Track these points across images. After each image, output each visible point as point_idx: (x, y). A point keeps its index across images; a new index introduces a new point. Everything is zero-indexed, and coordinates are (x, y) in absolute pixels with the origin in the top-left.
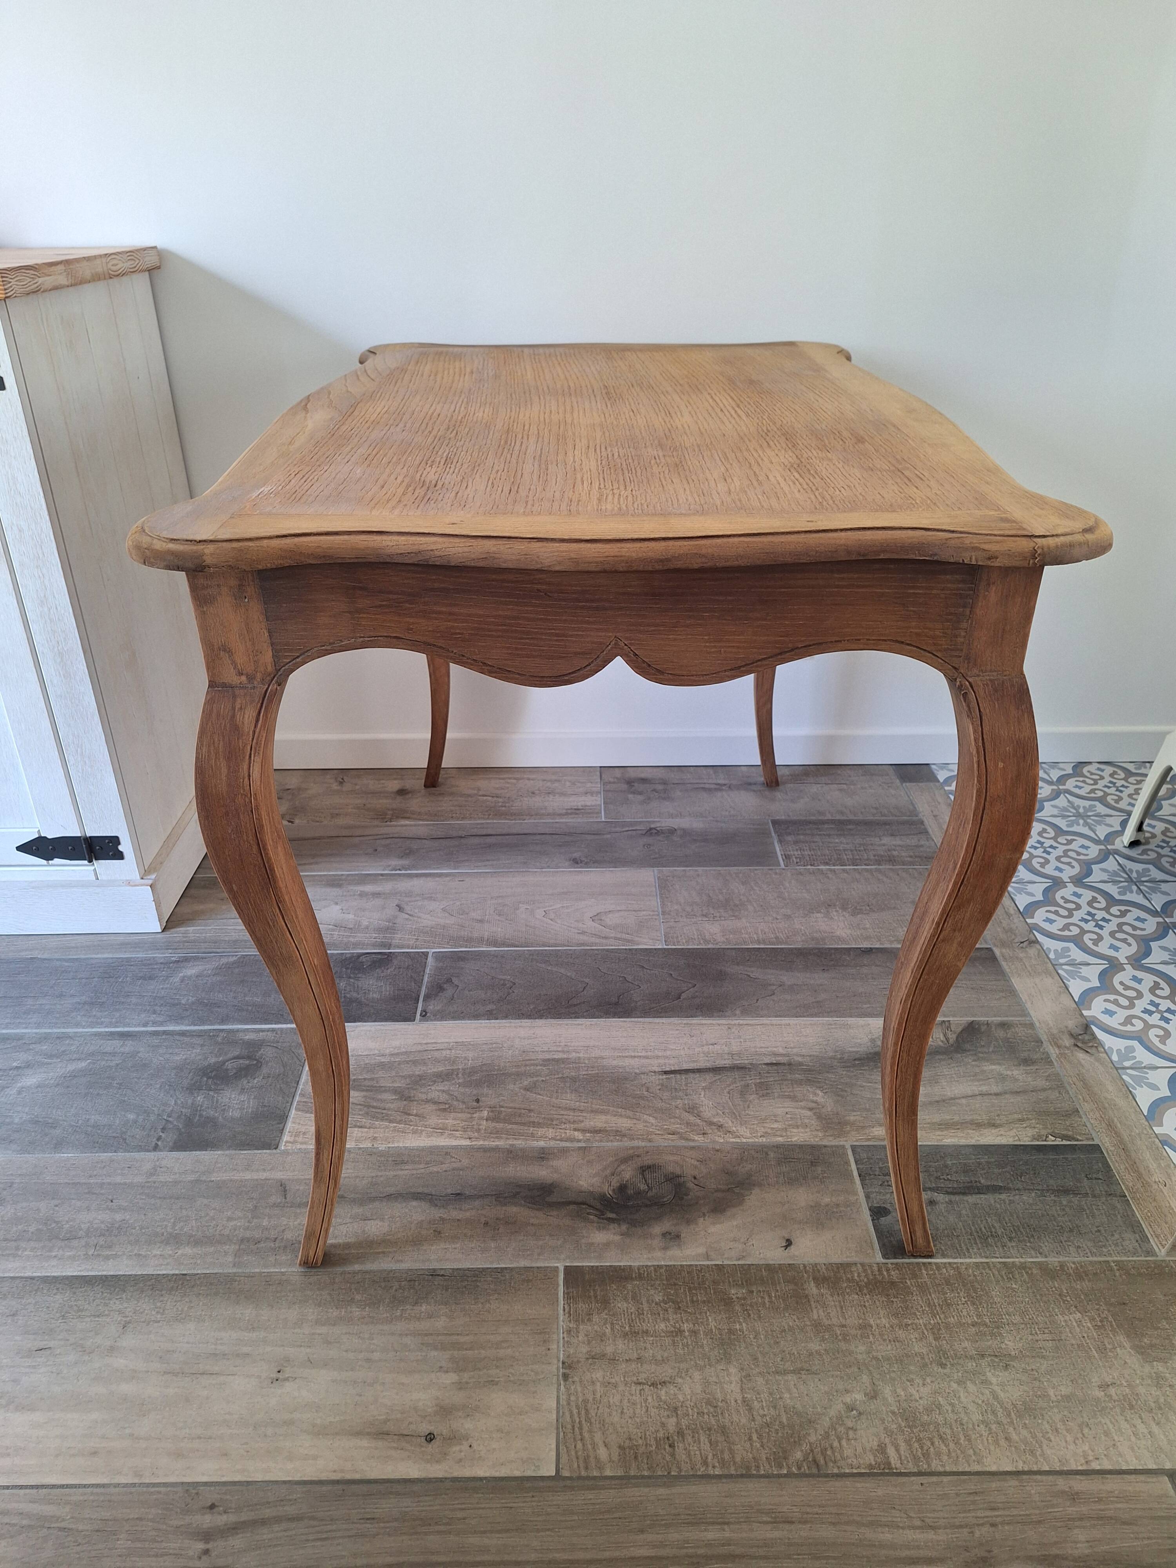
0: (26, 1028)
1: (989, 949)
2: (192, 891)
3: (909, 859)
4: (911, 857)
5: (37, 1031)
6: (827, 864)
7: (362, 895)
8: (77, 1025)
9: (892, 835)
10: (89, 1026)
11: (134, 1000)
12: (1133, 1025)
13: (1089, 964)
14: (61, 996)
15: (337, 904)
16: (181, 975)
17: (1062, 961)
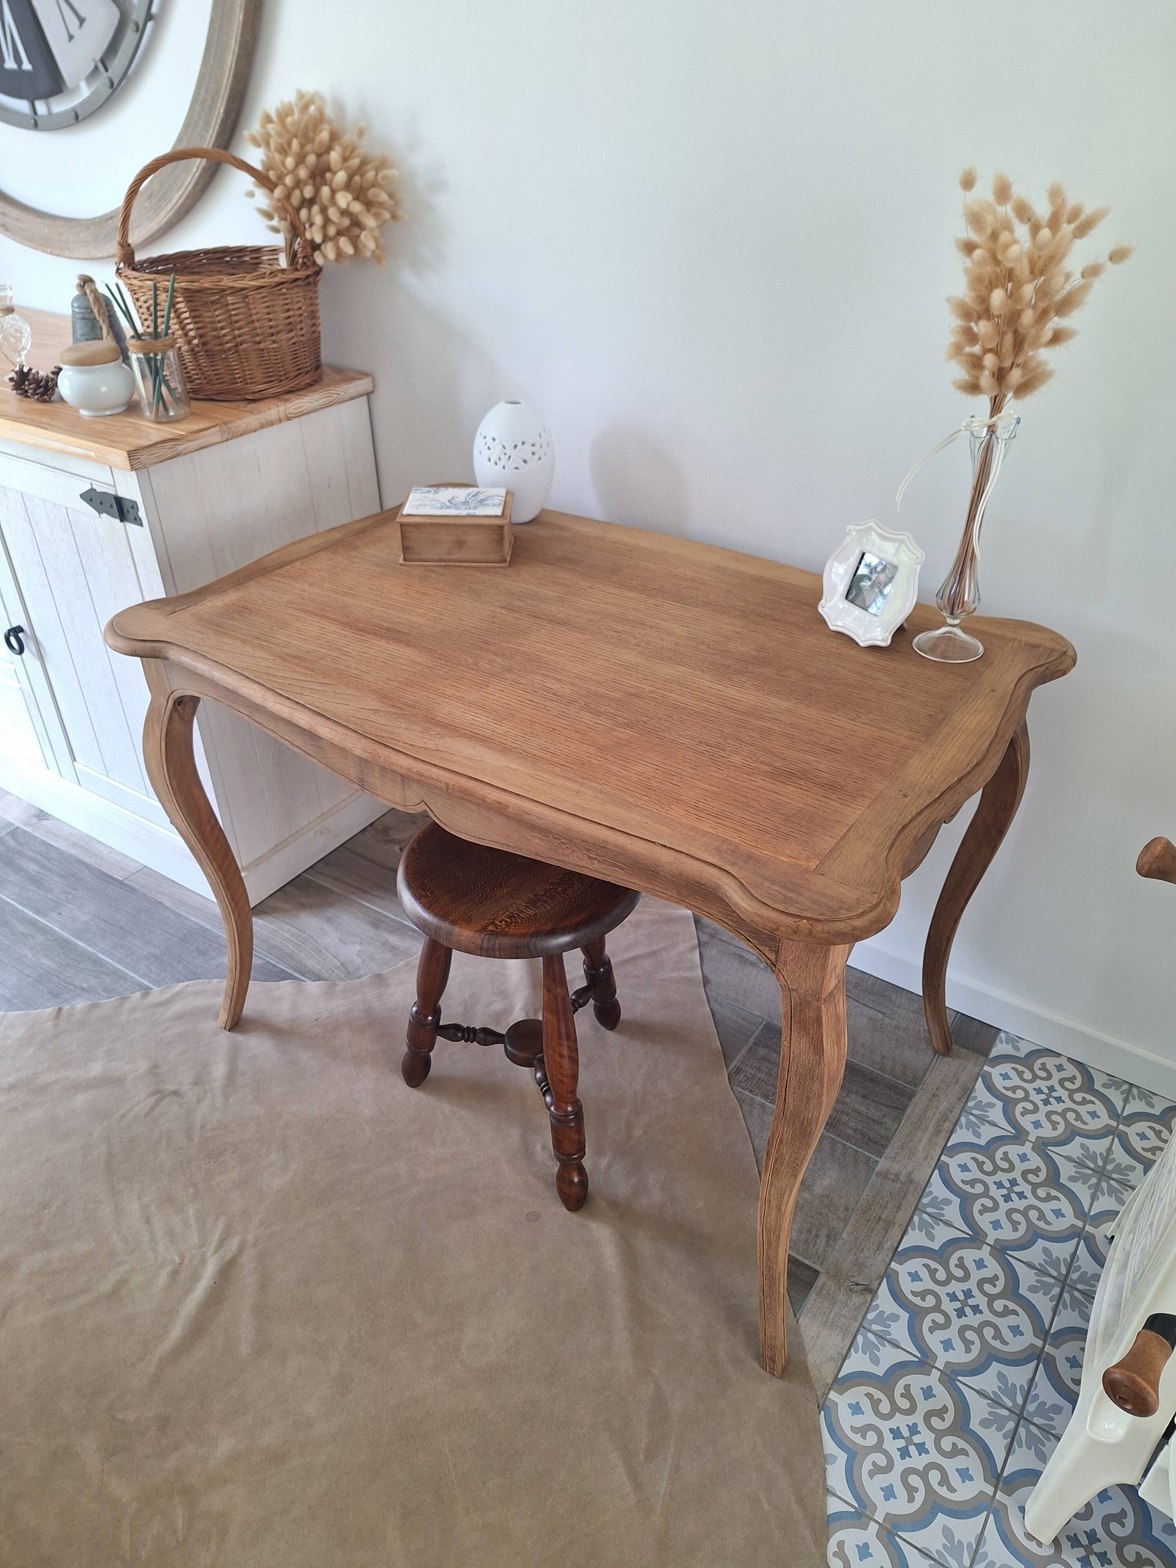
0: (111, 959)
1: (817, 1273)
2: (289, 888)
3: (850, 1132)
4: (855, 1130)
5: (115, 964)
6: (766, 1097)
7: (385, 944)
8: (136, 972)
9: (865, 1097)
10: (142, 977)
11: (180, 967)
12: (864, 1437)
13: (898, 1347)
14: (148, 943)
15: (361, 944)
16: (221, 960)
17: (875, 1327)
